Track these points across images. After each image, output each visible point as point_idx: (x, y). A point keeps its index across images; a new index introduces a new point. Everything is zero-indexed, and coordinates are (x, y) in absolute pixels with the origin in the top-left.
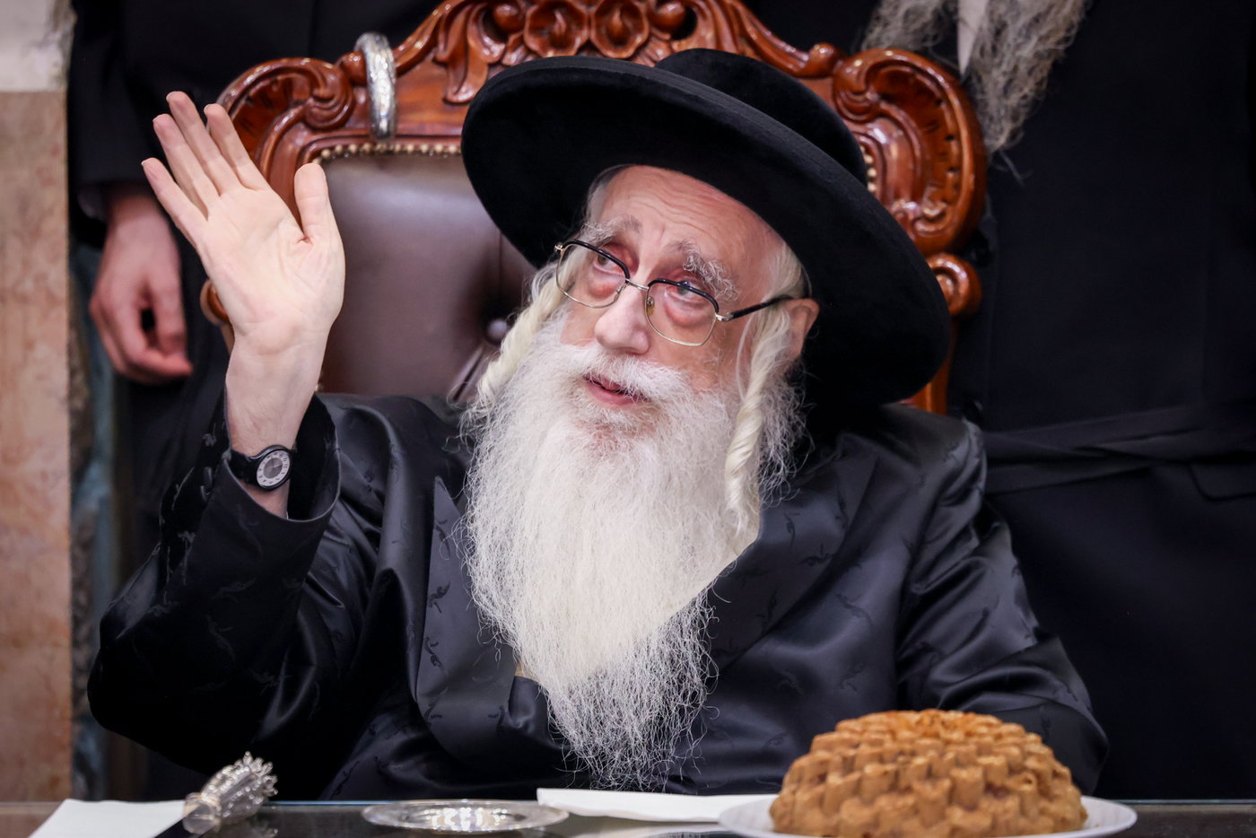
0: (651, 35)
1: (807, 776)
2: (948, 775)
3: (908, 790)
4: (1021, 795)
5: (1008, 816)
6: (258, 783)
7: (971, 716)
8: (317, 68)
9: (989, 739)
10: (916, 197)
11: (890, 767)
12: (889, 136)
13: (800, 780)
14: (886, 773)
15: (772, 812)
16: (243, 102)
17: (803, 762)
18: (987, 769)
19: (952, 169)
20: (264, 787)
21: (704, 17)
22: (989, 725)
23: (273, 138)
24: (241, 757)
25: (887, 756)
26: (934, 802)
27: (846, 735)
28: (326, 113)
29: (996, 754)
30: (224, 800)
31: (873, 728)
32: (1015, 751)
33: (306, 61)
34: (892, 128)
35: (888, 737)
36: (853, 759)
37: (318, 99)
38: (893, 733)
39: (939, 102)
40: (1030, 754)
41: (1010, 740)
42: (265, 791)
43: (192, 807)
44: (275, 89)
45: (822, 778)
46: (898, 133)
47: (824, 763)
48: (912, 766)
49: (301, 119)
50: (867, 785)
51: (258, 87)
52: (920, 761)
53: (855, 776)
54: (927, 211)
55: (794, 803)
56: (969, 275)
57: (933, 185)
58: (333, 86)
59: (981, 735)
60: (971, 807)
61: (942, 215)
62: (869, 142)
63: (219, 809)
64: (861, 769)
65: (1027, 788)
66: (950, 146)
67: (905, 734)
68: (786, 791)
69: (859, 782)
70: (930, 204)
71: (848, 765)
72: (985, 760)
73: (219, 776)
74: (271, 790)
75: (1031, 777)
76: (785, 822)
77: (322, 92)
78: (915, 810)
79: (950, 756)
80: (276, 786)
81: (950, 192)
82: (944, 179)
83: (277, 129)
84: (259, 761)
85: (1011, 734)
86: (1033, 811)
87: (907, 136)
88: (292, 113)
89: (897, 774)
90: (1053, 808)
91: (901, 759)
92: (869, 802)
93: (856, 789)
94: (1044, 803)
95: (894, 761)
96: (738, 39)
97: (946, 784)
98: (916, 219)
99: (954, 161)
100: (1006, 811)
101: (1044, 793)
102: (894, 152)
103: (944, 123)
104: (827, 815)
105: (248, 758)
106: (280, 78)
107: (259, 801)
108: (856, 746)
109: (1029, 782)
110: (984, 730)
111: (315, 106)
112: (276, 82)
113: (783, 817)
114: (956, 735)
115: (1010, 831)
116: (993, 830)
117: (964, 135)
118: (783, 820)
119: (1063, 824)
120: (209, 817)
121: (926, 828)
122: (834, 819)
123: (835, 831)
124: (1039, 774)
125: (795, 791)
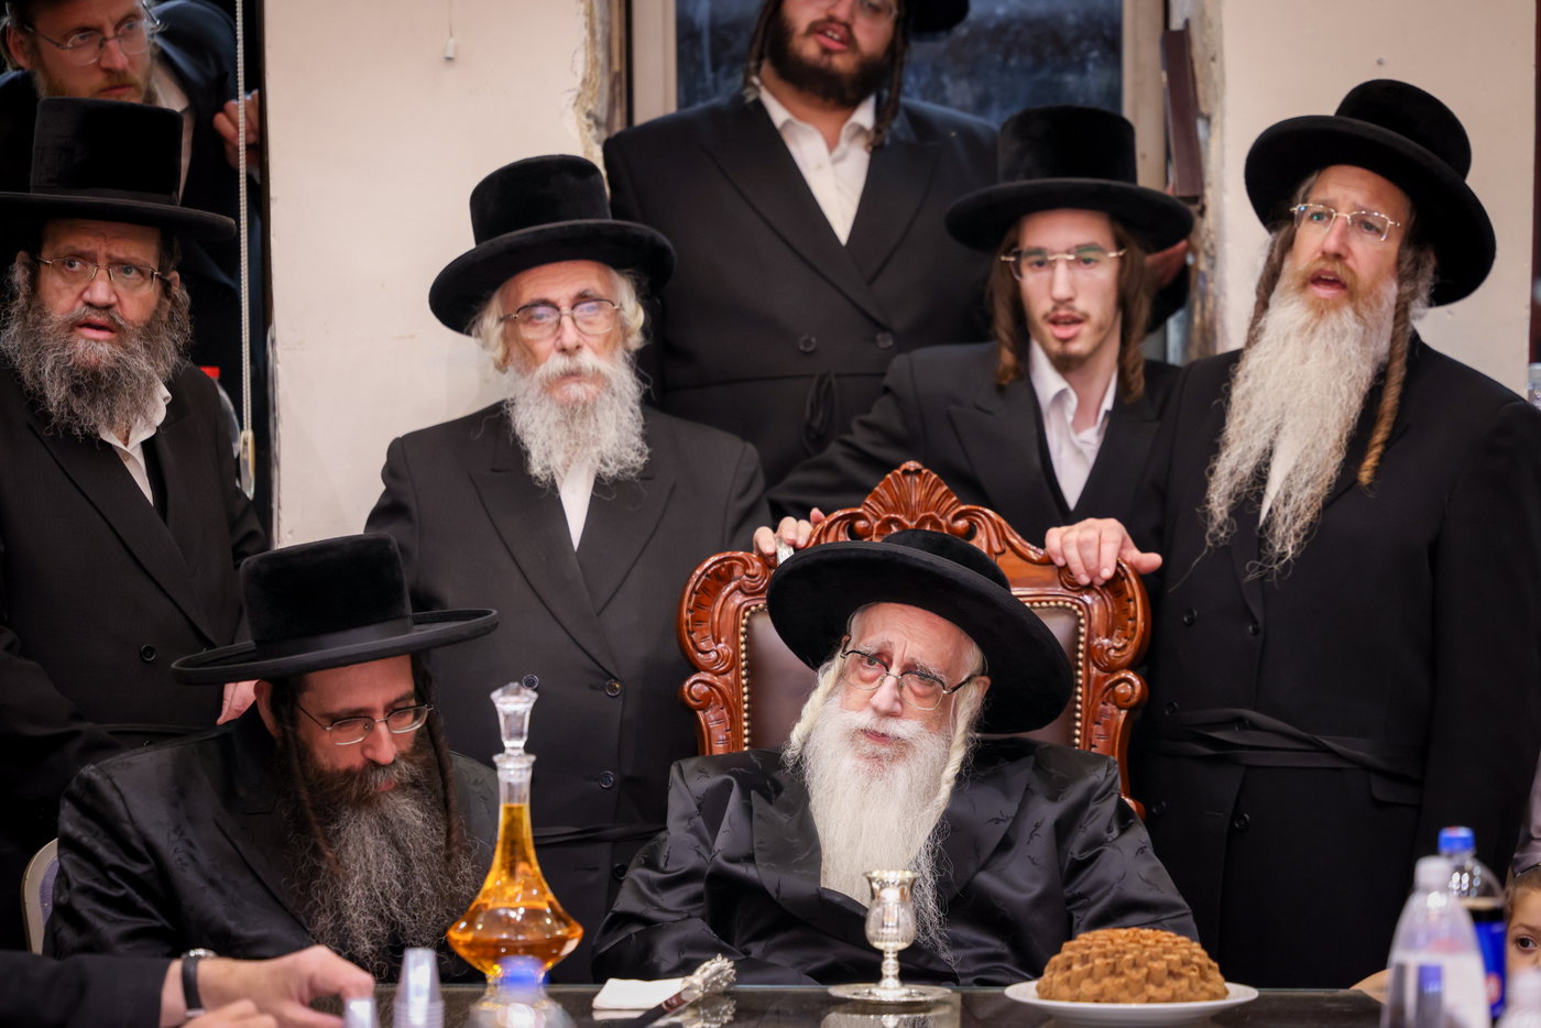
1: (1060, 966)
2: (1145, 965)
3: (1122, 974)
4: (1190, 978)
5: (1183, 990)
6: (725, 973)
8: (748, 557)
9: (1170, 945)
10: (1109, 635)
11: (1110, 960)
12: (1093, 599)
13: (1055, 969)
14: (1108, 964)
15: (1038, 988)
16: (704, 577)
17: (1057, 958)
18: (1169, 962)
19: (1130, 619)
20: (728, 976)
21: (981, 528)
22: (1170, 937)
23: (721, 600)
24: (715, 957)
25: (1108, 954)
26: (1138, 981)
27: (1083, 942)
28: (753, 584)
29: (1175, 954)
30: (705, 982)
31: (1099, 937)
32: (1186, 952)
34: (1094, 594)
35: (1109, 943)
36: (1088, 955)
37: (749, 576)
38: (1112, 941)
39: (1123, 579)
40: (1194, 954)
41: (1182, 945)
43: (686, 985)
44: (723, 569)
45: (1069, 967)
46: (1098, 597)
47: (1070, 958)
48: (1124, 960)
49: (738, 588)
50: (1097, 972)
51: (712, 568)
52: (1128, 956)
53: (1089, 966)
54: (1115, 644)
55: (1051, 983)
57: (1119, 628)
58: (758, 569)
59: (1166, 942)
60: (1160, 985)
61: (1125, 646)
62: (1080, 603)
63: (702, 987)
64: (1093, 962)
65: (1193, 974)
66: (1130, 606)
67: (1119, 941)
68: (1046, 975)
69: (1092, 969)
70: (1117, 640)
71: (1085, 959)
72: (1167, 957)
73: (702, 967)
74: (732, 977)
75: (1196, 967)
76: (1047, 994)
77: (751, 572)
78: (1126, 986)
79: (1147, 954)
81: (1129, 633)
82: (1126, 625)
83: (724, 593)
84: (726, 960)
85: (1183, 942)
86: (1197, 988)
87: (1103, 598)
88: (733, 585)
89: (1115, 964)
90: (1209, 986)
91: (1117, 955)
92: (1098, 981)
93: (1090, 974)
94: (1203, 983)
95: (1113, 956)
96: (1002, 542)
97: (1145, 970)
98: (1109, 649)
99: (1132, 615)
100: (1181, 987)
101: (1203, 977)
102: (1096, 610)
103: (1126, 591)
104: (1072, 989)
105: (719, 957)
106: (726, 563)
107: (725, 984)
108: (1090, 948)
109: (1194, 970)
110: (1166, 939)
111: (747, 580)
112: (723, 565)
113: (1044, 991)
114: (1150, 942)
115: (1183, 1000)
116: (1173, 999)
117: (1138, 599)
118: (1044, 993)
119: (1215, 996)
120: (696, 991)
121: (1133, 997)
122: (1077, 992)
123: (1077, 999)
124: (1200, 966)
125: (1052, 975)
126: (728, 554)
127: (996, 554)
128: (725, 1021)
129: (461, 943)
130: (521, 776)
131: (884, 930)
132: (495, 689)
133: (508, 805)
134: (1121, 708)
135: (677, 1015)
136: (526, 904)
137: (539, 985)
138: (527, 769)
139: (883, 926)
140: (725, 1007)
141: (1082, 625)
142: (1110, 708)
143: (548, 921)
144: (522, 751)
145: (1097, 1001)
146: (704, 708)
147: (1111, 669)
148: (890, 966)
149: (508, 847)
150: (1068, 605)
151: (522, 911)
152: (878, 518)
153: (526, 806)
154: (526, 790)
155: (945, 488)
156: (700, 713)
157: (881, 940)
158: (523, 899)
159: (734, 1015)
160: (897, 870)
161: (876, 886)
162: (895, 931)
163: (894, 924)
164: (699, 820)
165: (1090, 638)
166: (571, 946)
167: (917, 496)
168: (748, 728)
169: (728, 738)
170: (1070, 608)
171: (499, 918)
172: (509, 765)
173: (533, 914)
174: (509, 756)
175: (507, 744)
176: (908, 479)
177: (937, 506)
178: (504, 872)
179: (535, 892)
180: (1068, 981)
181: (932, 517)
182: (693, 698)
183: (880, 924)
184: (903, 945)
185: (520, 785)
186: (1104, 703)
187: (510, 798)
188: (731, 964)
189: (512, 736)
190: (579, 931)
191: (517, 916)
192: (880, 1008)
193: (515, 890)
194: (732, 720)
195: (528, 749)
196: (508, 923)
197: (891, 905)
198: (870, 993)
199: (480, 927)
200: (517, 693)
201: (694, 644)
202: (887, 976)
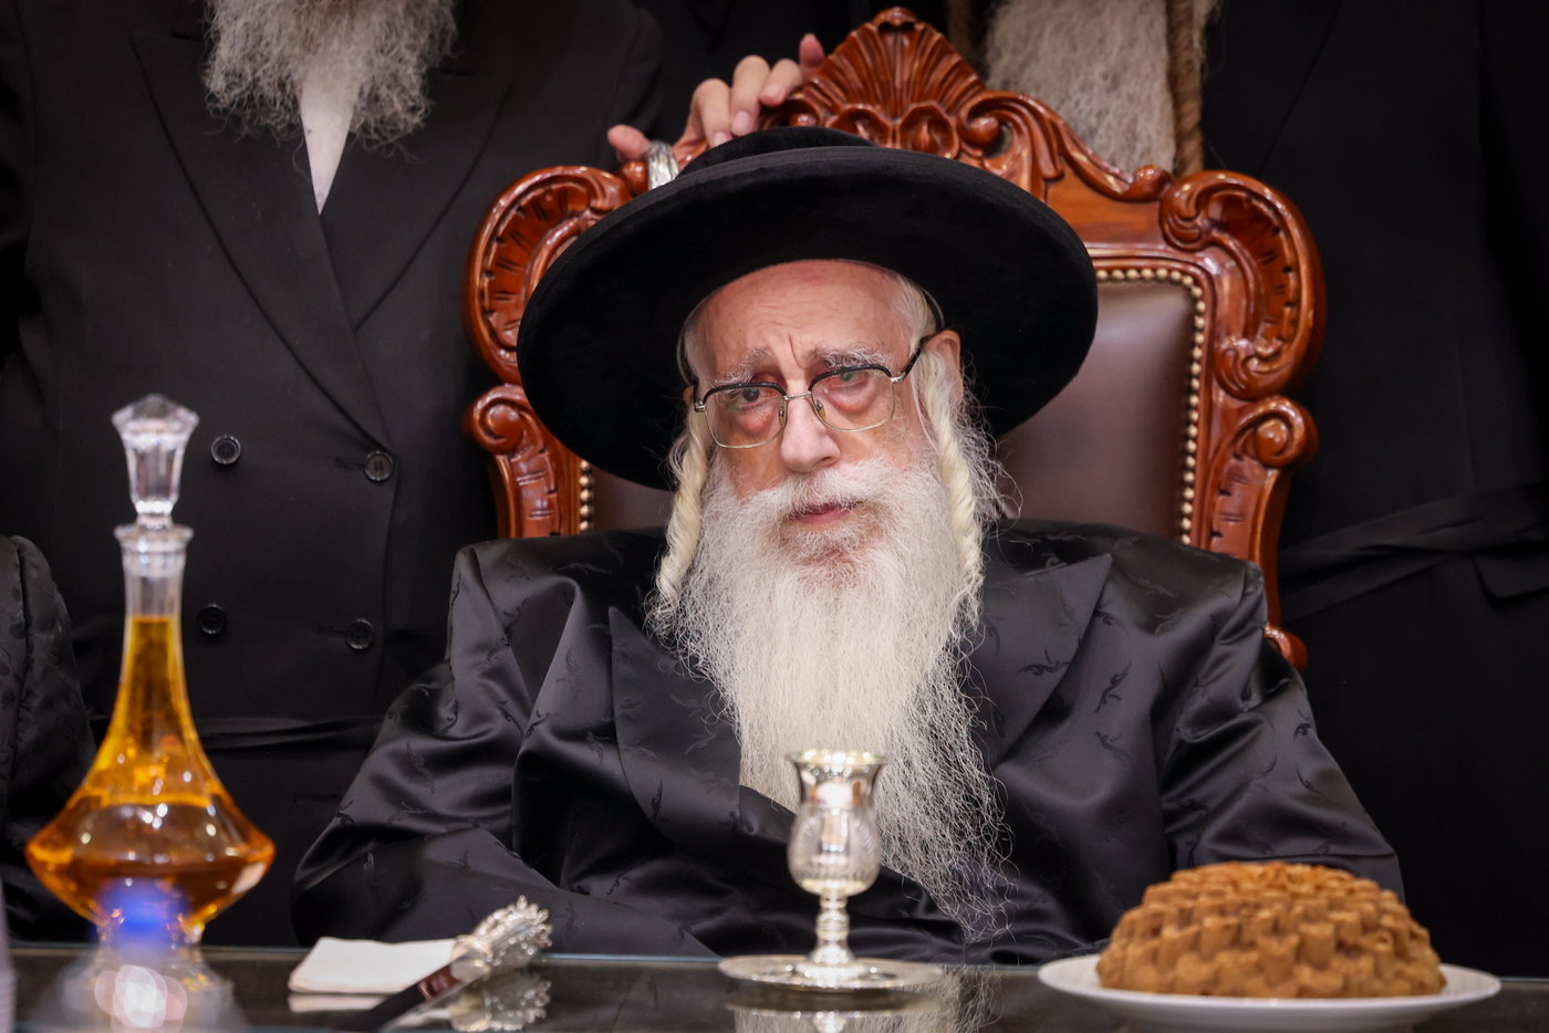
0: (961, 150)
1: (1140, 929)
2: (1295, 930)
3: (1252, 945)
4: (1376, 955)
5: (1362, 977)
6: (533, 932)
7: (1320, 870)
8: (595, 178)
9: (1340, 894)
10: (1249, 332)
11: (1232, 920)
12: (1222, 266)
13: (1130, 934)
14: (1227, 927)
15: (1100, 969)
16: (513, 212)
17: (1134, 915)
18: (1339, 925)
19: (1288, 304)
20: (538, 936)
21: (1019, 131)
22: (1341, 880)
23: (545, 254)
24: (514, 901)
25: (1228, 909)
26: (1280, 960)
27: (1183, 886)
29: (1349, 910)
30: (495, 949)
31: (1213, 879)
32: (1369, 907)
33: (583, 169)
34: (1224, 257)
35: (1229, 889)
36: (1191, 911)
37: (595, 211)
38: (1235, 884)
39: (1277, 230)
40: (1386, 911)
41: (1363, 895)
42: (539, 942)
43: (460, 952)
44: (549, 198)
45: (1156, 931)
46: (1231, 264)
47: (1158, 915)
48: (1256, 920)
50: (1207, 940)
51: (529, 196)
52: (1265, 914)
53: (1192, 930)
54: (1260, 349)
55: (1124, 958)
56: (1305, 421)
57: (1267, 321)
58: (612, 198)
59: (1333, 889)
60: (1321, 966)
61: (1277, 353)
62: (1198, 272)
63: (490, 955)
64: (1200, 922)
65: (1382, 947)
66: (1288, 279)
67: (1248, 885)
68: (1116, 944)
69: (1198, 936)
70: (1264, 341)
71: (1185, 918)
72: (1337, 916)
73: (491, 920)
74: (545, 940)
75: (1387, 936)
76: (1115, 978)
77: (599, 203)
78: (1259, 968)
79: (1298, 909)
80: (551, 937)
81: (1286, 330)
82: (1280, 315)
83: (550, 243)
84: (534, 908)
85: (1365, 889)
86: (1389, 973)
87: (1240, 265)
88: (566, 227)
89: (1239, 929)
90: (1411, 970)
91: (1244, 912)
92: (1208, 958)
93: (1194, 944)
94: (1400, 965)
95: (1236, 913)
96: (1057, 158)
97: (1294, 940)
98: (1248, 358)
99: (1291, 297)
100: (1359, 972)
101: (1400, 953)
102: (1226, 285)
103: (1282, 254)
104: (1160, 971)
106: (554, 187)
107: (531, 952)
108: (1194, 897)
109: (1384, 941)
110: (1335, 884)
111: (592, 219)
112: (550, 191)
113: (1110, 974)
114: (1305, 888)
115: (1363, 993)
116: (1344, 992)
117: (1304, 268)
118: (1109, 978)
119: (1420, 988)
120: (479, 964)
121: (1271, 988)
122: (1170, 976)
123: (1170, 989)
124: (1395, 934)
125: (1124, 946)
126: (558, 171)
127: (1048, 180)
128: (531, 1019)
129: (51, 868)
130: (164, 566)
131: (823, 859)
132: (120, 406)
133: (139, 618)
134: (1267, 466)
135: (442, 1005)
136: (172, 798)
137: (192, 946)
138: (177, 553)
139: (820, 850)
140: (531, 994)
141: (1200, 314)
142: (1249, 465)
143: (211, 830)
144: (167, 521)
145: (1205, 993)
146: (510, 451)
147: (1252, 395)
148: (832, 924)
149: (140, 695)
150: (1176, 275)
151: (163, 810)
152: (833, 110)
153: (174, 621)
154: (174, 593)
155: (956, 59)
156: (501, 459)
157: (817, 877)
158: (166, 790)
159: (547, 1008)
160: (846, 750)
161: (808, 778)
162: (842, 860)
163: (841, 848)
164: (507, 655)
165: (1213, 336)
166: (251, 877)
167: (904, 72)
168: (589, 487)
169: (550, 506)
170: (1179, 283)
171: (120, 824)
172: (142, 546)
173: (184, 817)
174: (144, 529)
175: (142, 506)
176: (890, 40)
177: (941, 91)
178: (131, 740)
179: (187, 777)
180: (1153, 957)
181: (931, 111)
182: (489, 432)
183: (815, 847)
184: (856, 887)
185: (164, 582)
186: (1237, 457)
187: (146, 605)
188: (544, 915)
189: (147, 493)
190: (268, 851)
191: (153, 819)
192: (813, 999)
193: (151, 773)
194: (559, 474)
195: (178, 516)
196: (139, 832)
197: (835, 812)
198: (794, 973)
199: (86, 839)
200: (161, 414)
201: (493, 332)
202: (826, 942)
